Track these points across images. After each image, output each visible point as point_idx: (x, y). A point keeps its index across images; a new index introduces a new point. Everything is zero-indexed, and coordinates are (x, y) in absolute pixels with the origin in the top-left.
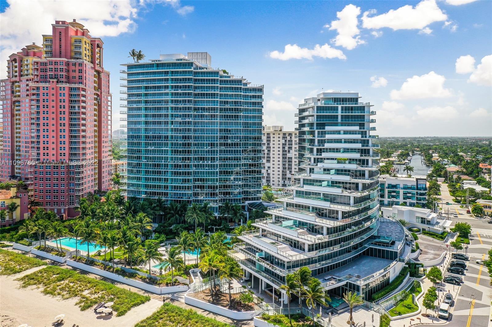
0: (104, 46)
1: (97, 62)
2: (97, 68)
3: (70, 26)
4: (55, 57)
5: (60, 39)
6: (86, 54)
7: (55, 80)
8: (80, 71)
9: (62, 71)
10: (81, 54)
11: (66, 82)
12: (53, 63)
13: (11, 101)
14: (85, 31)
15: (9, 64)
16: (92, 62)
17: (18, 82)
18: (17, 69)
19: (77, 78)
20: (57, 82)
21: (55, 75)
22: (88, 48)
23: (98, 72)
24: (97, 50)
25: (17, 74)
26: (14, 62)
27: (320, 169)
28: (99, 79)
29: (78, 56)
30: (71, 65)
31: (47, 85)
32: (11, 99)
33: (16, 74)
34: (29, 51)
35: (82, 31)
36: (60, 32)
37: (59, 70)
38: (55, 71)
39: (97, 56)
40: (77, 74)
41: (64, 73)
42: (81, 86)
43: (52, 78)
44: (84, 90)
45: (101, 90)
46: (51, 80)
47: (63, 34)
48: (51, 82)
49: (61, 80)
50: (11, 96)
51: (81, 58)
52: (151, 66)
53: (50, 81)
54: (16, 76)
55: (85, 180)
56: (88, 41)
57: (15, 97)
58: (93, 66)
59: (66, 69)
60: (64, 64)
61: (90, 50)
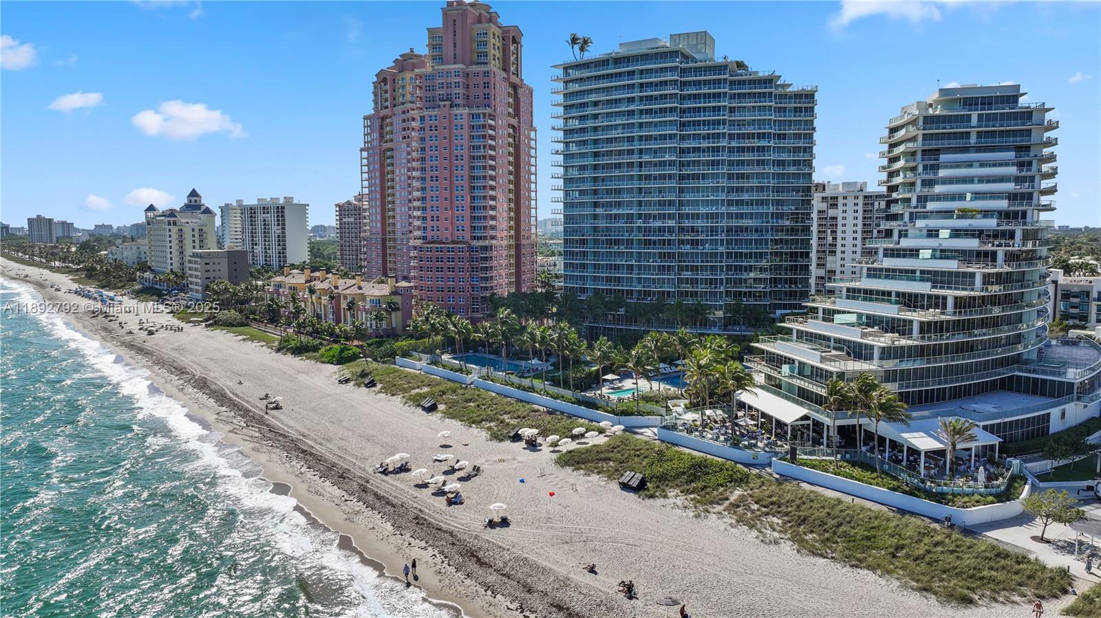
0: (524, 41)
1: (512, 69)
2: (514, 79)
3: (469, 8)
4: (447, 64)
5: (455, 32)
6: (494, 55)
7: (448, 103)
8: (486, 85)
9: (459, 87)
10: (487, 56)
11: (464, 106)
12: (445, 75)
13: (380, 149)
14: (493, 15)
15: (375, 87)
16: (504, 70)
17: (390, 117)
18: (388, 95)
19: (482, 97)
20: (451, 106)
21: (448, 94)
22: (497, 44)
23: (515, 87)
24: (512, 48)
25: (388, 103)
26: (382, 84)
27: (920, 231)
28: (517, 99)
29: (482, 59)
30: (471, 76)
31: (435, 112)
32: (380, 146)
33: (386, 104)
34: (405, 63)
35: (488, 16)
36: (455, 21)
37: (453, 85)
38: (448, 87)
39: (512, 58)
40: (480, 91)
41: (461, 91)
42: (488, 110)
43: (443, 100)
44: (492, 117)
45: (519, 119)
46: (442, 103)
47: (458, 23)
48: (442, 107)
49: (457, 101)
50: (380, 142)
51: (486, 63)
52: (603, 63)
53: (439, 106)
54: (386, 107)
55: (494, 273)
56: (498, 32)
57: (387, 142)
58: (506, 76)
59: (464, 83)
60: (461, 74)
61: (501, 49)
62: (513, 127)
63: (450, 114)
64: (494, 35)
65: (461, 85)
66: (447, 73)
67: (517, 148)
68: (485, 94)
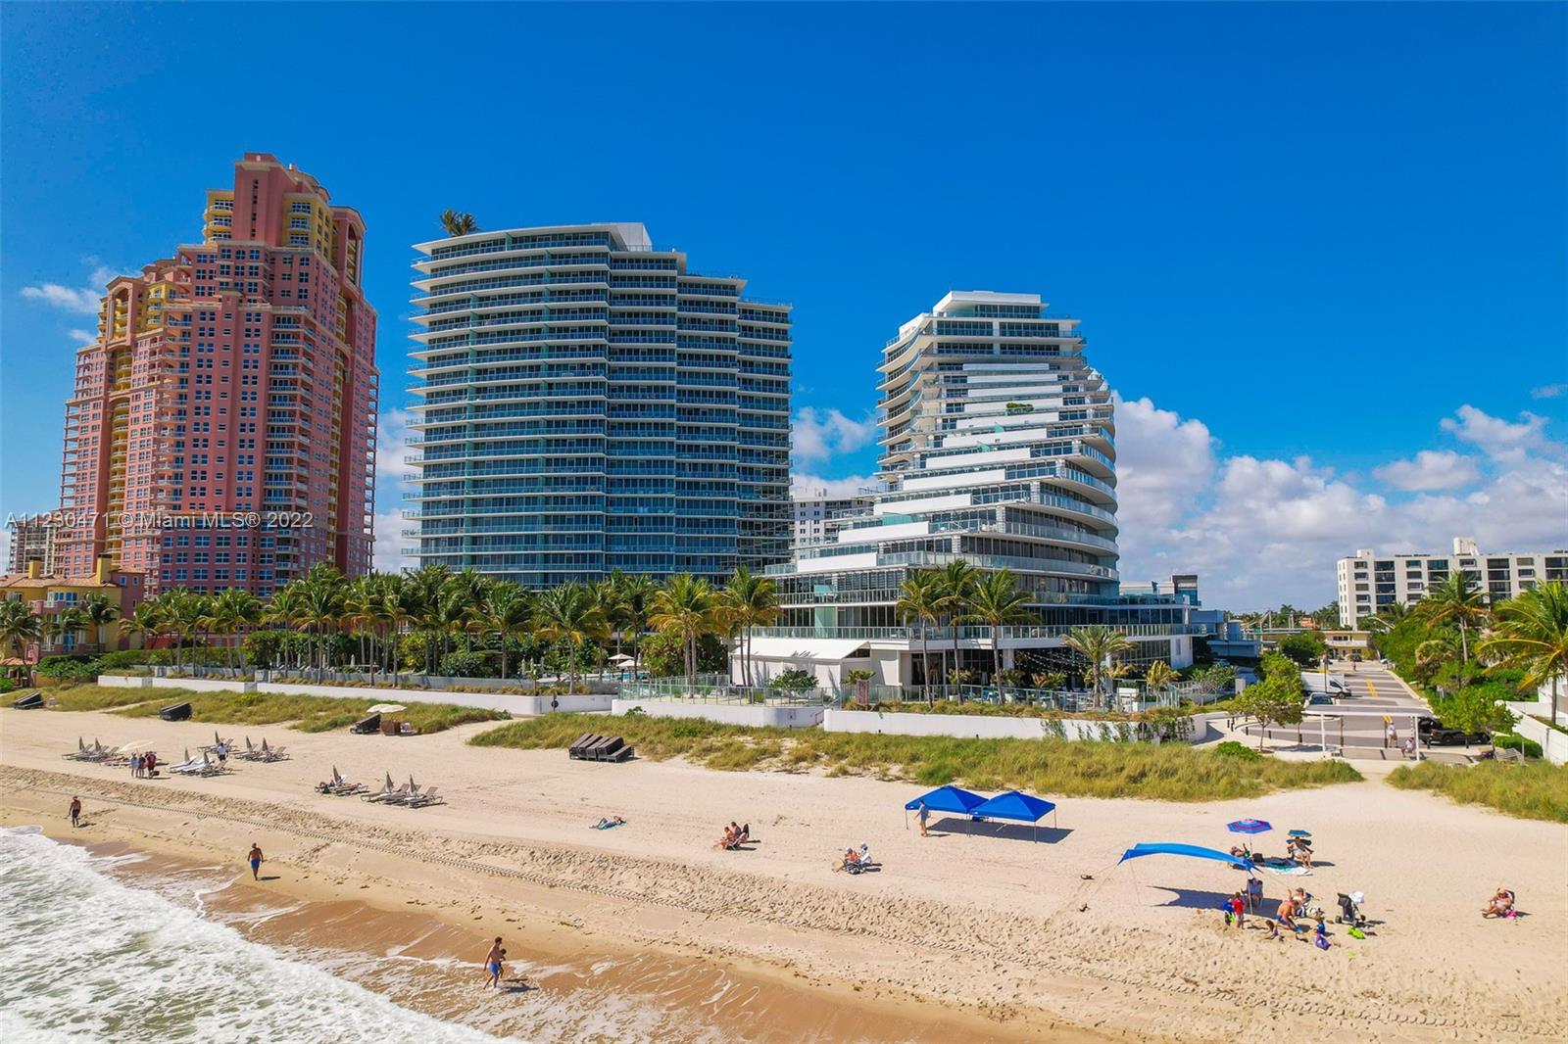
0: (366, 239)
1: (348, 272)
2: (348, 285)
4: (239, 240)
5: (255, 197)
6: (319, 242)
8: (304, 278)
9: (256, 274)
10: (306, 239)
11: (263, 302)
12: (233, 254)
13: (106, 400)
15: (105, 307)
16: (334, 267)
17: (128, 349)
18: (127, 317)
19: (295, 293)
21: (237, 284)
22: (325, 229)
23: (349, 298)
24: (349, 243)
26: (119, 301)
28: (351, 318)
29: (299, 242)
30: (279, 261)
33: (122, 329)
37: (247, 271)
38: (237, 273)
39: (348, 257)
40: (294, 285)
41: (259, 280)
42: (304, 312)
44: (310, 326)
45: (353, 345)
50: (106, 393)
51: (306, 248)
52: (494, 243)
56: (328, 211)
57: (119, 388)
58: (336, 275)
59: (265, 270)
60: (261, 255)
61: (330, 237)
62: (344, 357)
63: (239, 313)
64: (320, 213)
65: (261, 272)
66: (238, 252)
67: (347, 389)
68: (301, 291)
